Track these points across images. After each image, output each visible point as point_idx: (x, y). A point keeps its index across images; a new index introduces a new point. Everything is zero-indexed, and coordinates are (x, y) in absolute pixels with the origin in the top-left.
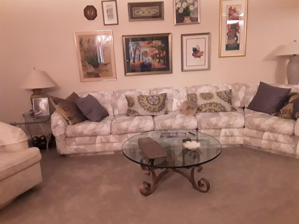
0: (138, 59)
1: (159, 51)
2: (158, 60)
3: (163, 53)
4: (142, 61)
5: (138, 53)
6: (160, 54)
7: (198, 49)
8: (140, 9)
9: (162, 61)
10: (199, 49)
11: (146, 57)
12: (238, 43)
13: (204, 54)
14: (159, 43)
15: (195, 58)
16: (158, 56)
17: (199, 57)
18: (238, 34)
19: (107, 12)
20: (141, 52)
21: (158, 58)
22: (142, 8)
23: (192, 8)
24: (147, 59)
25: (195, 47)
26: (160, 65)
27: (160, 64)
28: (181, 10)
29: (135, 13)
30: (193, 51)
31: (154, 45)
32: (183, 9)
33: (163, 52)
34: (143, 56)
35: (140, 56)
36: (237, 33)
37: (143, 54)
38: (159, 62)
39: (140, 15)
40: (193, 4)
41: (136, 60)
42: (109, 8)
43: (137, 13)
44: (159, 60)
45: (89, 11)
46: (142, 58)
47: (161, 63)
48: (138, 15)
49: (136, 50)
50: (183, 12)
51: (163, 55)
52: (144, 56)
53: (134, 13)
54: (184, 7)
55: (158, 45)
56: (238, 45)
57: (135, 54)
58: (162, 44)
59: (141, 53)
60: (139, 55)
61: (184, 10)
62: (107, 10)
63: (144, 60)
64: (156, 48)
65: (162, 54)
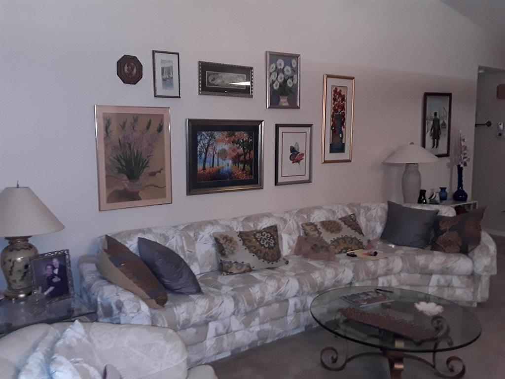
0: (211, 163)
1: (244, 149)
2: (241, 166)
3: (250, 154)
4: (218, 167)
5: (212, 153)
6: (245, 154)
7: (296, 149)
8: (217, 74)
9: (247, 167)
10: (299, 149)
11: (224, 160)
12: (343, 142)
13: (304, 157)
14: (244, 136)
15: (293, 163)
16: (242, 158)
17: (298, 161)
18: (343, 129)
19: (163, 73)
20: (217, 151)
21: (242, 162)
22: (220, 74)
23: (290, 83)
24: (225, 163)
25: (293, 146)
26: (245, 175)
27: (245, 173)
28: (276, 85)
29: (210, 81)
30: (291, 152)
31: (237, 140)
32: (278, 84)
33: (250, 151)
34: (220, 158)
35: (215, 159)
36: (342, 127)
37: (219, 155)
38: (244, 169)
39: (217, 85)
40: (292, 77)
41: (207, 165)
42: (166, 66)
43: (212, 80)
44: (244, 166)
45: (128, 66)
46: (217, 162)
47: (247, 172)
48: (214, 85)
49: (208, 147)
50: (278, 89)
51: (250, 156)
52: (222, 158)
53: (208, 81)
54: (280, 81)
55: (243, 140)
56: (343, 145)
57: (206, 154)
58: (249, 138)
59: (216, 153)
60: (214, 157)
61: (280, 85)
62: (163, 69)
63: (221, 165)
64: (240, 145)
65: (248, 155)
